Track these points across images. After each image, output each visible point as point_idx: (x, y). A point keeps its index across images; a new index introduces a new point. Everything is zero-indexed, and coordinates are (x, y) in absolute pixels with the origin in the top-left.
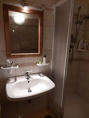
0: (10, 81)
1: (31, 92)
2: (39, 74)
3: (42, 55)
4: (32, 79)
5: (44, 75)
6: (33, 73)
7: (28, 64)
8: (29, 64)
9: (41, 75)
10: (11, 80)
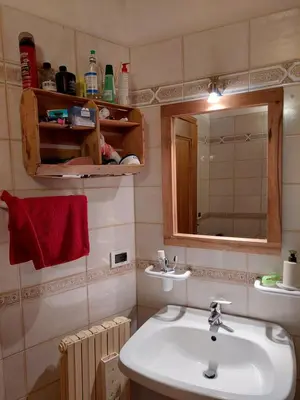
0: (166, 311)
1: (212, 377)
2: (269, 324)
3: (280, 249)
4: (227, 333)
5: (286, 339)
6: (245, 313)
7: (225, 274)
8: (229, 276)
9: (277, 331)
10: (169, 311)
